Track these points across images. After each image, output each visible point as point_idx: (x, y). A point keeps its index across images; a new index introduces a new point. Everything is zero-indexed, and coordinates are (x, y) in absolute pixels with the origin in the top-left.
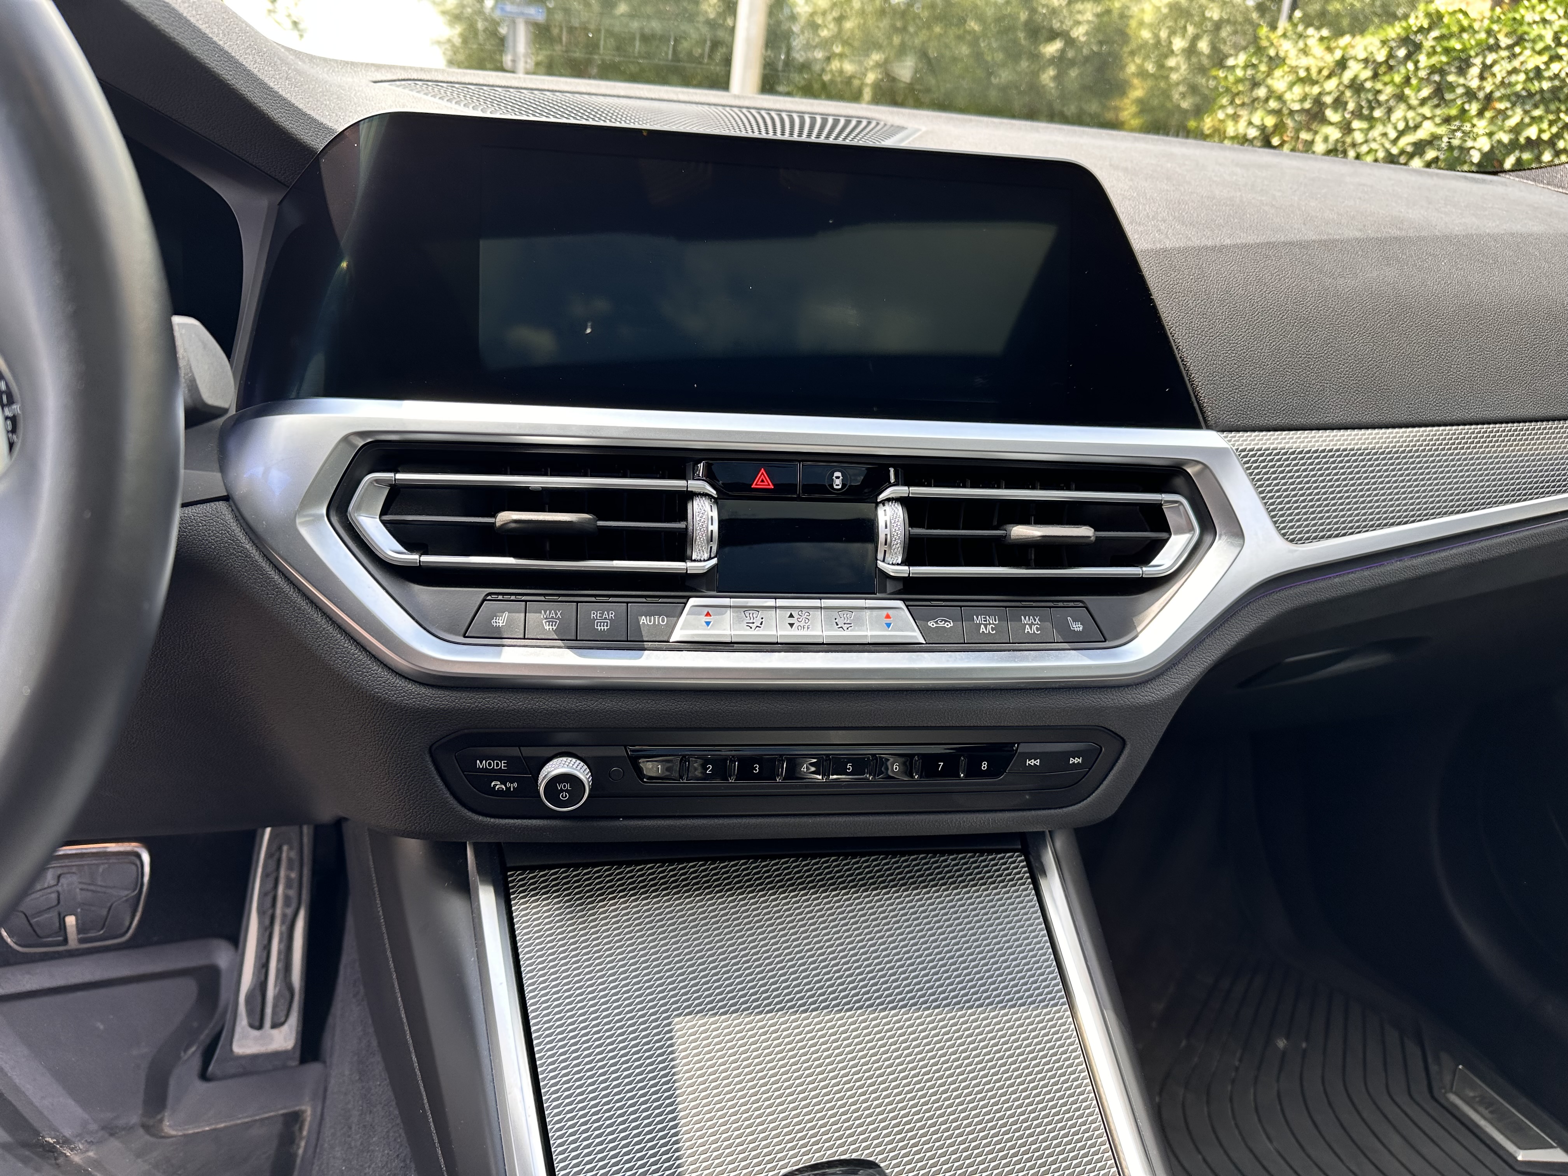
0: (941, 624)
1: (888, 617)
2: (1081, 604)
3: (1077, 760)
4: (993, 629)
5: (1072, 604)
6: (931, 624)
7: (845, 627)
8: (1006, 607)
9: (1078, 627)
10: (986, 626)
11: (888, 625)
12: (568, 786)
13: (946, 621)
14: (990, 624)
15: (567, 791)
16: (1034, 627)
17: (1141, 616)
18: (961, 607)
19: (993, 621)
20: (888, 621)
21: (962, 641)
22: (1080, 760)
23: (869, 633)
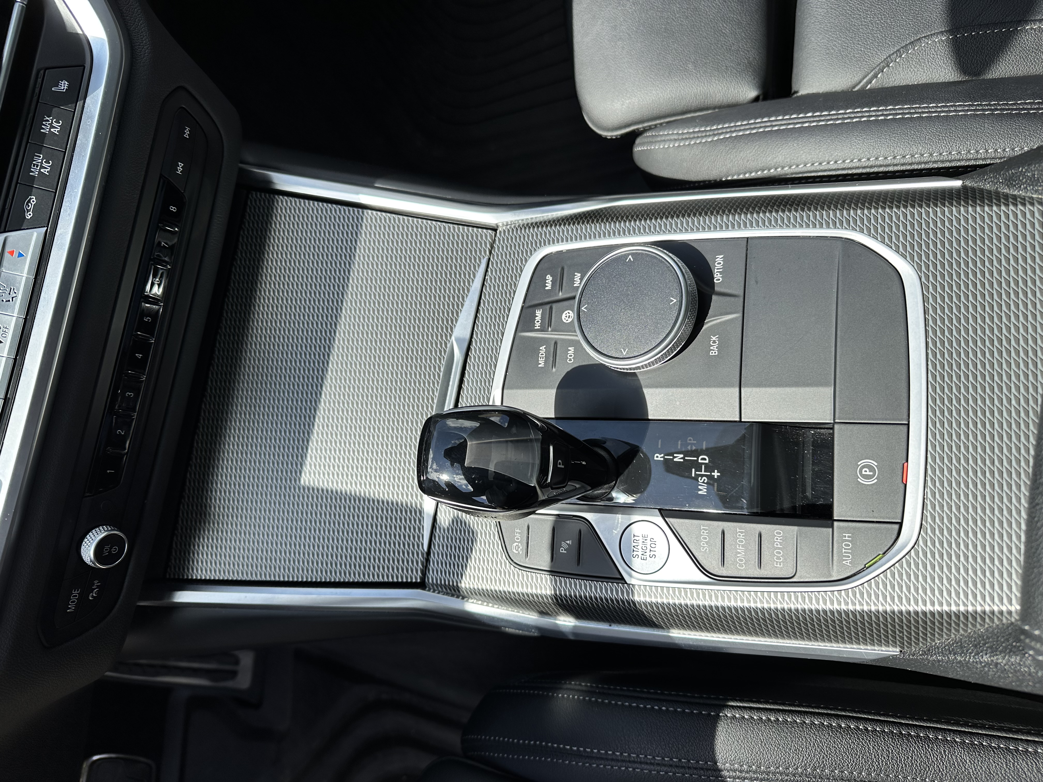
0: (31, 207)
1: (12, 253)
2: (42, 72)
3: (187, 131)
4: (47, 162)
5: (39, 80)
6: (29, 216)
7: (13, 295)
8: (27, 142)
9: (64, 85)
10: (42, 167)
11: (20, 255)
12: (107, 547)
13: (29, 201)
14: (42, 163)
15: (111, 548)
16: (55, 124)
17: (67, 23)
18: (17, 183)
19: (39, 159)
20: (16, 254)
21: (53, 194)
22: (188, 129)
23: (25, 275)
